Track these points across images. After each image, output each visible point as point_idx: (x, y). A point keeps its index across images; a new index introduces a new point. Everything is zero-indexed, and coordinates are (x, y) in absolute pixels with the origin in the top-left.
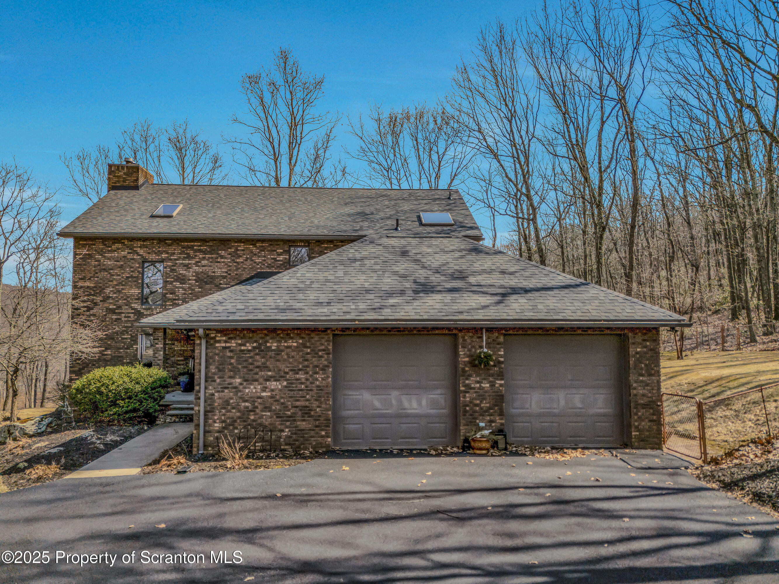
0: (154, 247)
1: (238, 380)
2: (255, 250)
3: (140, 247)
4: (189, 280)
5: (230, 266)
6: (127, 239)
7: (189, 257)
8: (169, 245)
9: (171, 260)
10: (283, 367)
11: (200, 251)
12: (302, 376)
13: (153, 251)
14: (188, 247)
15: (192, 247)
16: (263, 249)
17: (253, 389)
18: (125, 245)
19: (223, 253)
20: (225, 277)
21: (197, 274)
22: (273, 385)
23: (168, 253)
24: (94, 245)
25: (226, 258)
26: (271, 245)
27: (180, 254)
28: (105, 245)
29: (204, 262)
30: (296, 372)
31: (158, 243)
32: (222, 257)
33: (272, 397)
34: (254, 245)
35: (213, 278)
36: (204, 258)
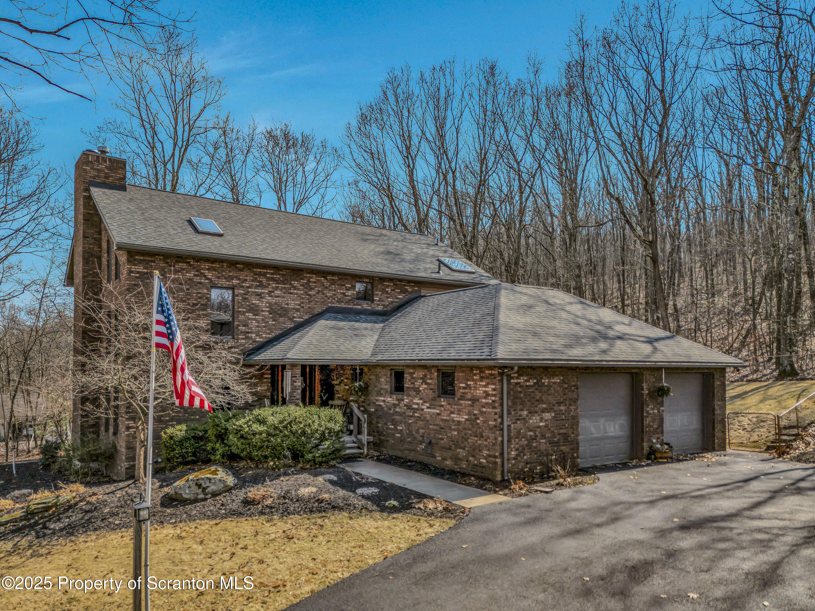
0: (223, 271)
1: (525, 413)
2: (327, 284)
3: (208, 269)
4: (263, 311)
5: (303, 298)
6: (193, 259)
7: (261, 285)
8: (241, 270)
9: (242, 287)
11: (273, 279)
12: (563, 408)
13: (223, 276)
14: (260, 274)
15: (264, 275)
16: (333, 282)
17: (534, 420)
18: (191, 265)
19: (296, 283)
20: (298, 310)
21: (271, 305)
22: (547, 416)
23: (239, 279)
24: (153, 262)
25: (299, 289)
26: (340, 279)
27: (253, 281)
28: (167, 263)
29: (277, 292)
30: (559, 404)
31: (229, 267)
32: (295, 288)
33: (546, 426)
34: (325, 278)
35: (286, 310)
36: (277, 288)
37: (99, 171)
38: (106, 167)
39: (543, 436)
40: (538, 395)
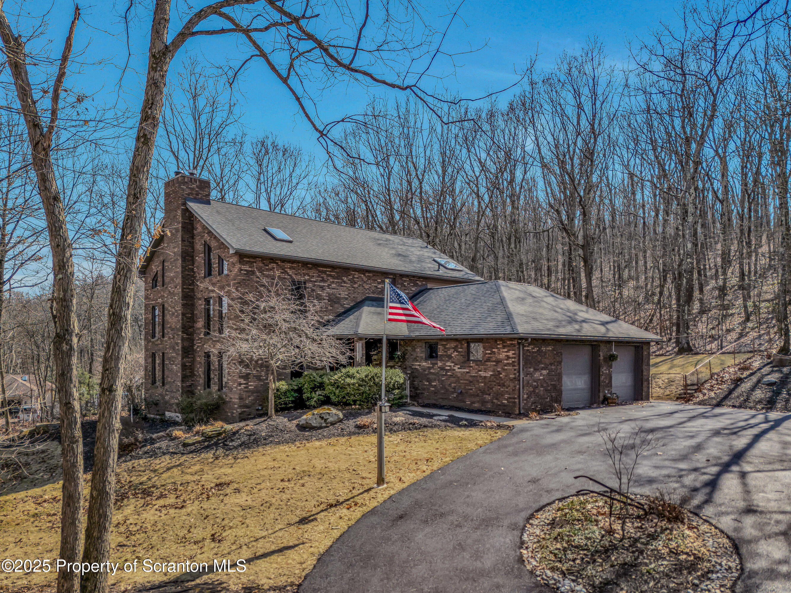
0: (299, 269)
1: (532, 370)
2: (365, 279)
3: (290, 268)
4: (324, 299)
5: (350, 290)
6: (280, 260)
7: (323, 280)
8: (310, 269)
9: (311, 281)
10: (547, 361)
11: (330, 276)
12: (553, 367)
13: (299, 273)
14: (322, 272)
15: (325, 272)
16: (369, 278)
17: (537, 375)
18: (278, 265)
19: (345, 279)
20: (346, 299)
21: (329, 295)
22: (545, 372)
23: (309, 276)
24: (255, 262)
25: (347, 283)
26: (374, 275)
27: (318, 277)
28: (264, 263)
29: (334, 285)
30: (551, 364)
31: (302, 266)
32: (345, 282)
33: (544, 379)
34: (364, 274)
35: (339, 299)
36: (333, 282)
37: (192, 189)
38: (197, 187)
39: (542, 386)
40: (539, 358)
